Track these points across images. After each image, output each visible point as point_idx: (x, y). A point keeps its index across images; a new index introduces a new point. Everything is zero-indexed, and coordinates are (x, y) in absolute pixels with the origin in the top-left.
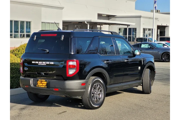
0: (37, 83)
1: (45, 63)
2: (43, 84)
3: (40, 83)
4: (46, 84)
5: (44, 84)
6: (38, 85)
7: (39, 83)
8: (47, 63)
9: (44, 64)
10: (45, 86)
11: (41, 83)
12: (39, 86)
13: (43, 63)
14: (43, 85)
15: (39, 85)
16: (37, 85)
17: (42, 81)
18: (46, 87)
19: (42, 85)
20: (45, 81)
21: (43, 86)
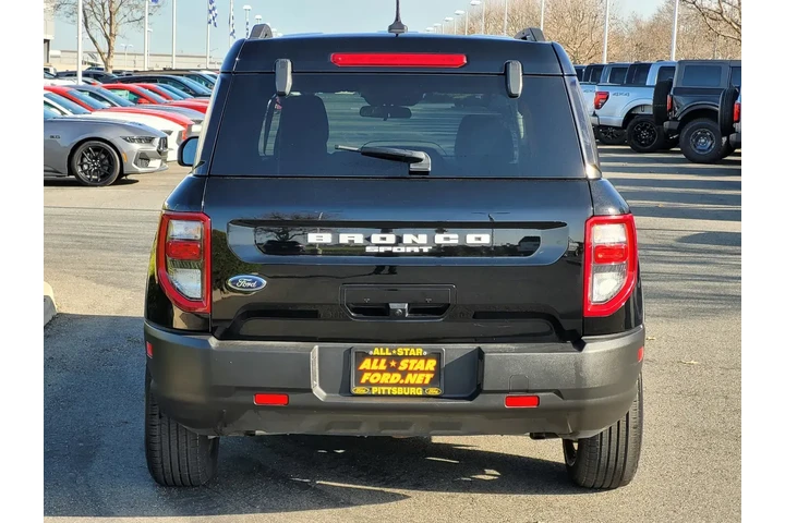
0: (360, 373)
1: (422, 238)
2: (404, 374)
3: (382, 367)
4: (429, 377)
5: (419, 372)
6: (368, 384)
7: (373, 372)
8: (440, 239)
9: (414, 244)
10: (423, 386)
11: (391, 370)
12: (375, 390)
13: (408, 238)
14: (410, 378)
15: (378, 384)
16: (359, 384)
17: (398, 359)
18: (434, 391)
19: (398, 385)
20: (426, 358)
21: (409, 385)
